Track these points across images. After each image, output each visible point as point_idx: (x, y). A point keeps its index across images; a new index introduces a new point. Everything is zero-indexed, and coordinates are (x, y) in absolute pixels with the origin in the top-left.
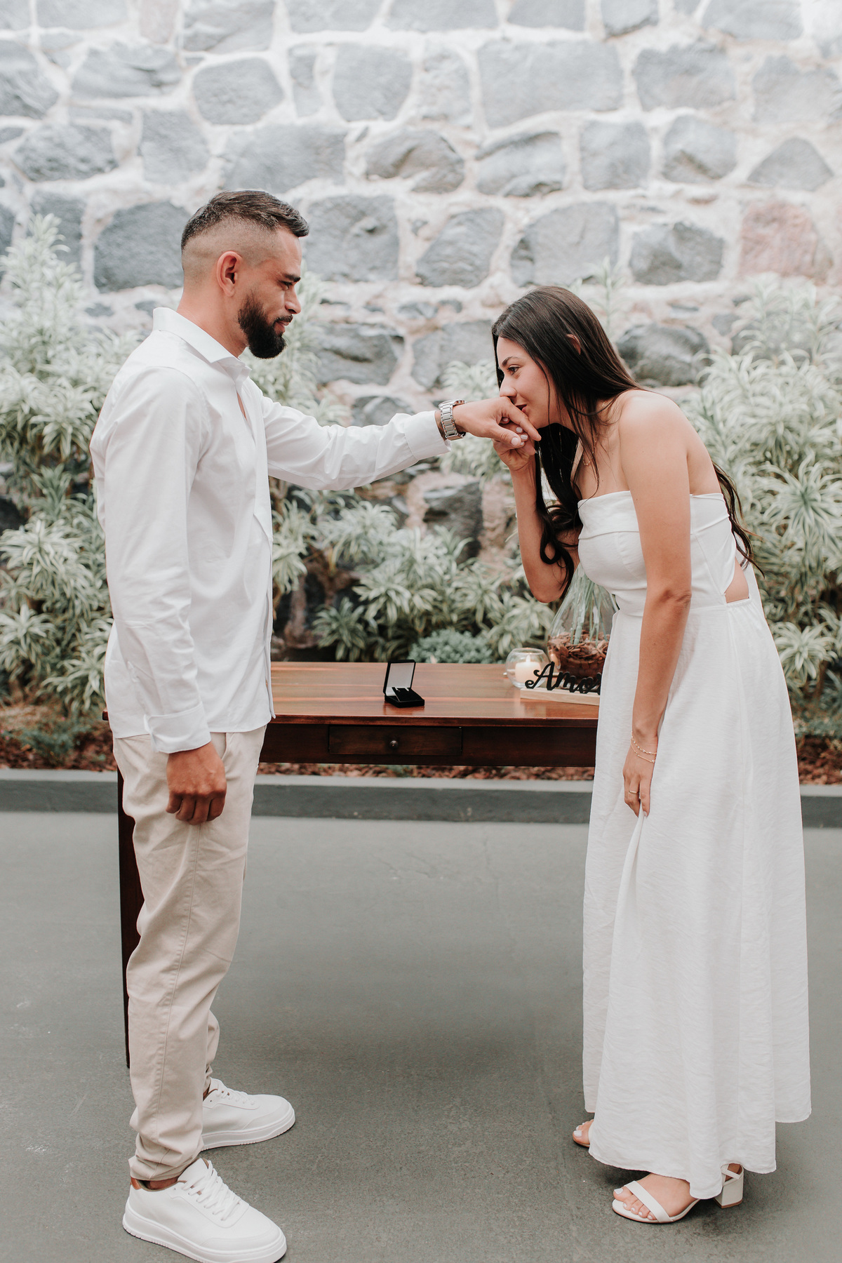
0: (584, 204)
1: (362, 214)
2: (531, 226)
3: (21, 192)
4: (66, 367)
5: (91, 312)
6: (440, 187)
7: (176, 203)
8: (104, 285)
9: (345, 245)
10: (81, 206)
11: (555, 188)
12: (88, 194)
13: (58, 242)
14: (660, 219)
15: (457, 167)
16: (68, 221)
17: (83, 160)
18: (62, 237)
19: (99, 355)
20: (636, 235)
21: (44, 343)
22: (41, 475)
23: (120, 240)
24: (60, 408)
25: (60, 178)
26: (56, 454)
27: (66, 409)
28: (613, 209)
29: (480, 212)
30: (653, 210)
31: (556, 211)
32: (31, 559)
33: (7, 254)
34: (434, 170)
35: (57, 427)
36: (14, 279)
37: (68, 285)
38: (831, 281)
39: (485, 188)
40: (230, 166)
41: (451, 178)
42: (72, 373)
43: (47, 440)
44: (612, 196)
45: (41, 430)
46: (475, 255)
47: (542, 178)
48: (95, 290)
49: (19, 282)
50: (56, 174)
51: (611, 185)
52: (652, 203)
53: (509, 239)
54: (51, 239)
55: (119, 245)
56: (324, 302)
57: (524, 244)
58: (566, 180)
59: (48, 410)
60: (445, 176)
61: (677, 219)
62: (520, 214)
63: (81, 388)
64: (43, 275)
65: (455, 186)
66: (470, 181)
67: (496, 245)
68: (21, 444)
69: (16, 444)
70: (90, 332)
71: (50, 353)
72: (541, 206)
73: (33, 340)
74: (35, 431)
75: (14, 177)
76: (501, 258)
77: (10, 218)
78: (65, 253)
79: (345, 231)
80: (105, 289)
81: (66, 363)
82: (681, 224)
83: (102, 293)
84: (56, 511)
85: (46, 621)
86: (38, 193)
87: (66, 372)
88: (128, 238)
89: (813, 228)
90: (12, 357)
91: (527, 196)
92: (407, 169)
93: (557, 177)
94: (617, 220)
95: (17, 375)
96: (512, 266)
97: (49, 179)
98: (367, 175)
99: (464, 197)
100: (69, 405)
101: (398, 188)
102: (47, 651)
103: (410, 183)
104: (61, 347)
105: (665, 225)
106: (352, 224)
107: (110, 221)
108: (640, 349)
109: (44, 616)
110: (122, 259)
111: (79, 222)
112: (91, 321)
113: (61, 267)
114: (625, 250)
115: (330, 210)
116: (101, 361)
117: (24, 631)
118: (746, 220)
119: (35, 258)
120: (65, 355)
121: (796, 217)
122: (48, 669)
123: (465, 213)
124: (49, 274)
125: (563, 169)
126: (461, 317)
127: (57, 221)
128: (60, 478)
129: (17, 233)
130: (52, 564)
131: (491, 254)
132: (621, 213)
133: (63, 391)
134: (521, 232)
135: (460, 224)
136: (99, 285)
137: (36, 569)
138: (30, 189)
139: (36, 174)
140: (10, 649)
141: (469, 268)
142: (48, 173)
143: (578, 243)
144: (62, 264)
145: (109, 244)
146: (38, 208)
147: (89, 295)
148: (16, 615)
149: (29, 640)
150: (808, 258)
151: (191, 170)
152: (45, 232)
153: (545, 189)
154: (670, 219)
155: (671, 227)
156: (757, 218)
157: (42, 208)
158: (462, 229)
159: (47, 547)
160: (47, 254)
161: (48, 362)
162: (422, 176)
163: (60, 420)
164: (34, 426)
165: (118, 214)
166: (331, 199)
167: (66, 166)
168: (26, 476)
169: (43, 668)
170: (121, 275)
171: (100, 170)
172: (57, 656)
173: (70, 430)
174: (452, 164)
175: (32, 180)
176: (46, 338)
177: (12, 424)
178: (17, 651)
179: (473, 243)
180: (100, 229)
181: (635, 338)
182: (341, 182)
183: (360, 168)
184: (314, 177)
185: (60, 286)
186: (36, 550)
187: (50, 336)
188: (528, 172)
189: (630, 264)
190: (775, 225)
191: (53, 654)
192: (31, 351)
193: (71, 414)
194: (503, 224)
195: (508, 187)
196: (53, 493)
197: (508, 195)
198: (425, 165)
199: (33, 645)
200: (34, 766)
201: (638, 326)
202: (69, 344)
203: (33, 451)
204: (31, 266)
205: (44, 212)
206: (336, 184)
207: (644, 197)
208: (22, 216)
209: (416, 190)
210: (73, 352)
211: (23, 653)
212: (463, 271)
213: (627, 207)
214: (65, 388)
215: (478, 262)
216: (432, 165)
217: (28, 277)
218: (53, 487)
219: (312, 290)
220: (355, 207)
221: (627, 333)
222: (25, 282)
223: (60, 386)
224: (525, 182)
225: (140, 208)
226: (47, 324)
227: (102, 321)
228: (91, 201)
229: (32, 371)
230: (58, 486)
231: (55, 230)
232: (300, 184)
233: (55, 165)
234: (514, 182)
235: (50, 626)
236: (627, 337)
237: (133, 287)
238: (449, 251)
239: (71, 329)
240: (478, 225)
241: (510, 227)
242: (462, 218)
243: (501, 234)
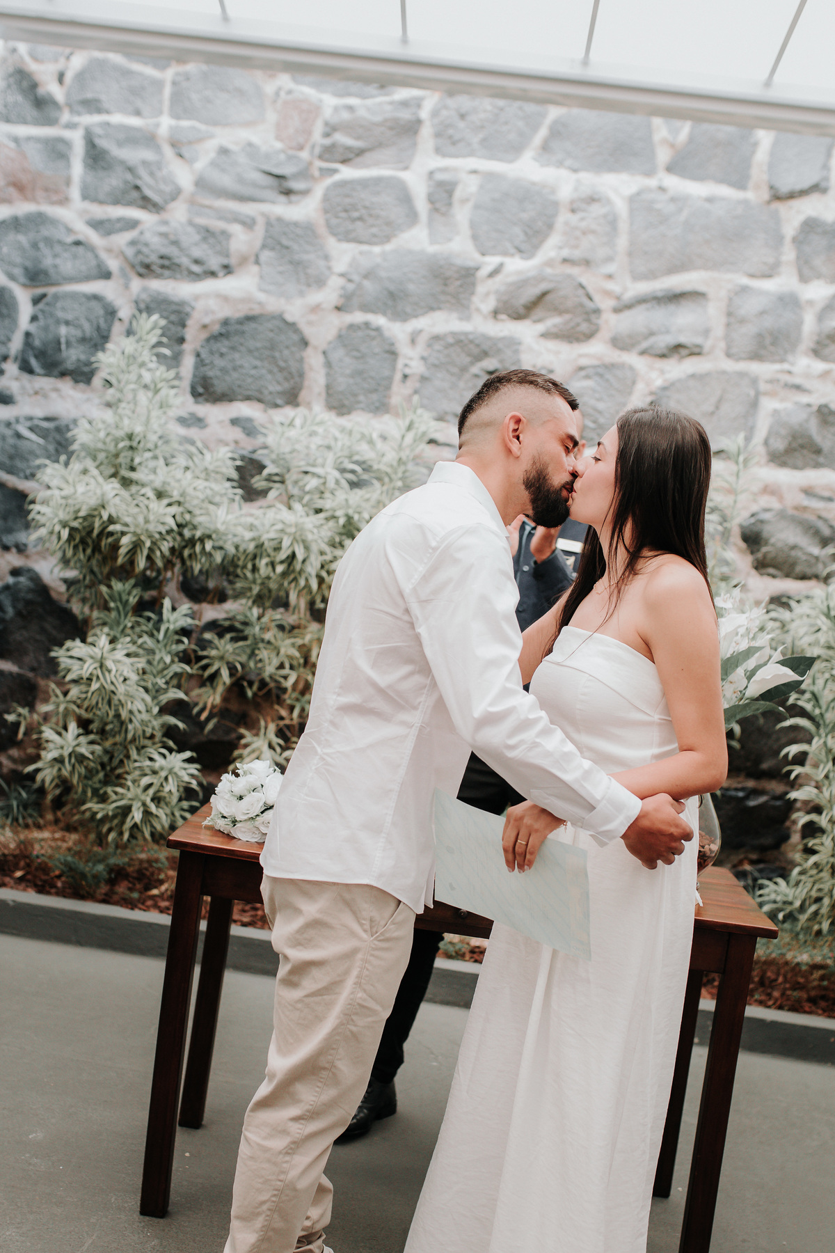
0: (724, 372)
1: (485, 354)
2: (664, 389)
3: (127, 287)
4: (152, 477)
5: (182, 421)
6: (571, 336)
7: (289, 318)
8: (200, 395)
9: (461, 384)
10: (188, 309)
11: (695, 352)
12: (197, 298)
13: (159, 344)
14: (805, 399)
15: (593, 317)
16: (172, 323)
17: (197, 262)
18: (165, 340)
19: (187, 468)
20: (776, 412)
21: (131, 448)
22: (110, 587)
23: (224, 350)
24: (141, 520)
25: (170, 277)
26: (128, 567)
27: (147, 521)
28: (754, 381)
29: (611, 367)
30: (798, 388)
31: (693, 376)
32: (91, 674)
33: (103, 350)
34: (567, 317)
35: (134, 539)
36: (108, 378)
37: (163, 392)
39: (619, 343)
40: (351, 287)
41: (584, 327)
42: (158, 484)
43: (123, 551)
44: (755, 368)
45: (118, 540)
46: (600, 412)
47: (682, 339)
48: (190, 399)
49: (113, 381)
50: (167, 273)
51: (756, 356)
52: (797, 381)
53: (639, 399)
54: (154, 340)
55: (222, 355)
56: (432, 441)
58: (707, 345)
59: (128, 520)
60: (578, 325)
61: (823, 401)
62: (654, 375)
63: (166, 501)
64: (140, 376)
65: (588, 336)
66: (605, 334)
67: (624, 404)
68: (93, 552)
69: (89, 551)
70: (181, 443)
71: (137, 460)
72: (677, 369)
73: (121, 445)
74: (110, 540)
75: (122, 270)
77: (111, 313)
78: (165, 356)
79: (464, 369)
80: (200, 399)
81: (151, 473)
82: (826, 406)
83: (197, 402)
84: (121, 627)
85: (92, 742)
86: (145, 289)
87: (152, 482)
88: (233, 348)
90: (94, 458)
91: (663, 356)
92: (538, 312)
93: (698, 340)
94: (758, 394)
95: (100, 479)
97: (159, 276)
98: (495, 313)
99: (596, 350)
100: (151, 517)
101: (526, 332)
102: (90, 773)
103: (541, 328)
104: (148, 455)
105: (809, 405)
106: (472, 363)
107: (216, 328)
108: (765, 535)
109: (92, 737)
110: (223, 370)
111: (184, 326)
112: (182, 431)
113: (161, 372)
114: (763, 426)
115: (452, 345)
116: (189, 474)
117: (70, 750)
119: (134, 358)
120: (152, 464)
122: (89, 794)
123: (595, 367)
124: (147, 377)
125: (707, 332)
127: (163, 322)
128: (129, 594)
129: (117, 329)
130: (112, 683)
132: (763, 387)
133: (146, 502)
134: (652, 393)
135: (587, 377)
136: (195, 394)
137: (95, 686)
138: (136, 284)
139: (146, 269)
140: (52, 766)
141: (591, 425)
142: (159, 271)
143: (712, 413)
144: (163, 368)
145: (212, 353)
146: (142, 306)
147: (183, 403)
148: (64, 732)
149: (73, 760)
151: (309, 285)
152: (148, 333)
153: (684, 352)
154: (815, 400)
155: (815, 408)
157: (146, 307)
158: (589, 383)
159: (109, 664)
160: (146, 356)
161: (133, 469)
162: (554, 322)
163: (139, 531)
164: (111, 534)
165: (226, 322)
166: (453, 334)
167: (179, 266)
168: (92, 585)
169: (84, 792)
170: (220, 387)
171: (213, 274)
172: (100, 782)
173: (148, 544)
174: (587, 313)
175: (141, 275)
176: (134, 444)
177: (88, 529)
178: (60, 769)
179: (598, 400)
180: (204, 335)
181: (762, 522)
182: (468, 318)
183: (489, 305)
184: (439, 309)
185: (157, 391)
186: (97, 665)
187: (139, 442)
188: (668, 332)
189: (766, 443)
191: (96, 779)
192: (117, 456)
193: (151, 527)
194: (634, 383)
195: (645, 345)
196: (121, 608)
197: (643, 353)
198: (559, 311)
199: (77, 765)
200: (62, 894)
201: (767, 510)
202: (158, 452)
203: (104, 561)
204: (128, 366)
205: (149, 310)
206: (461, 319)
207: (789, 372)
208: (125, 312)
209: (545, 335)
210: (161, 462)
211: (65, 773)
213: (771, 381)
214: (148, 498)
215: (602, 420)
216: (567, 311)
217: (124, 377)
218: (121, 600)
219: (423, 428)
220: (478, 346)
221: (753, 515)
222: (119, 382)
223: (143, 495)
224: (664, 341)
225: (250, 318)
226: (138, 429)
227: (193, 432)
228: (200, 305)
229: (114, 475)
230: (127, 601)
231: (159, 332)
232: (423, 314)
233: (166, 262)
234: (652, 340)
235: (98, 748)
236: (752, 520)
237: (231, 401)
239: (160, 437)
240: (607, 380)
241: (640, 388)
242: (591, 371)
243: (630, 393)
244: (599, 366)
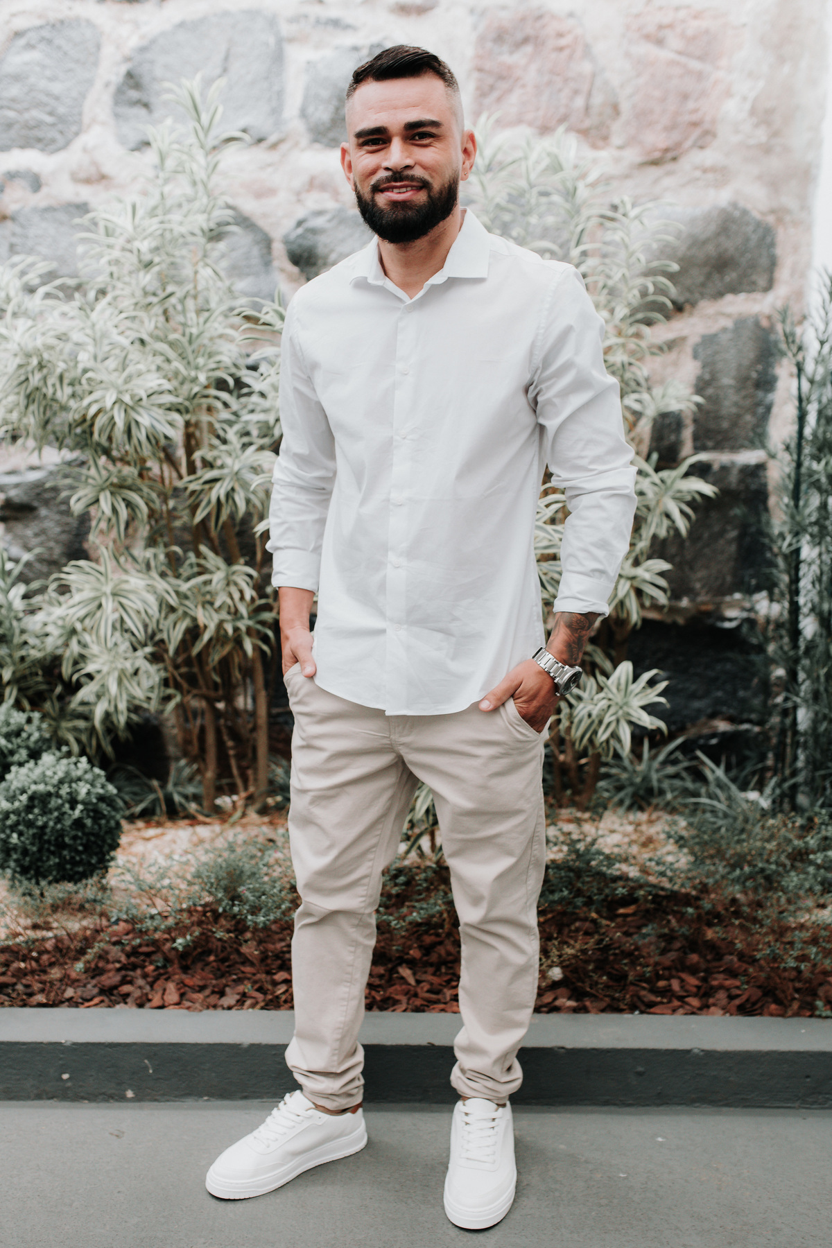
0: (226, 15)
2: (143, 50)
14: (348, 40)
20: (310, 66)
28: (273, 24)
29: (59, 26)
30: (336, 23)
31: (181, 25)
38: (616, 140)
46: (57, 98)
52: (334, 14)
53: (110, 71)
57: (132, 80)
62: (124, 30)
67: (90, 82)
72: (157, 18)
76: (99, 103)
89: (587, 52)
94: (280, 41)
96: (117, 116)
105: (356, 49)
108: (321, 250)
118: (482, 40)
121: (560, 35)
123: (37, 29)
126: (40, 200)
131: (83, 96)
132: (286, 31)
134: (128, 59)
135: (30, 46)
141: (49, 119)
150: (580, 102)
154: (365, 41)
156: (500, 37)
158: (33, 55)
179: (52, 79)
181: (314, 231)
189: (303, 114)
190: (528, 49)
194: (98, 47)
201: (319, 213)
212: (39, 125)
213: (294, 20)
215: (61, 110)
221: (300, 223)
236: (300, 231)
238: (15, 91)
240: (59, 48)
241: (109, 54)
242: (32, 37)
243: (96, 64)
244: (41, 27)
